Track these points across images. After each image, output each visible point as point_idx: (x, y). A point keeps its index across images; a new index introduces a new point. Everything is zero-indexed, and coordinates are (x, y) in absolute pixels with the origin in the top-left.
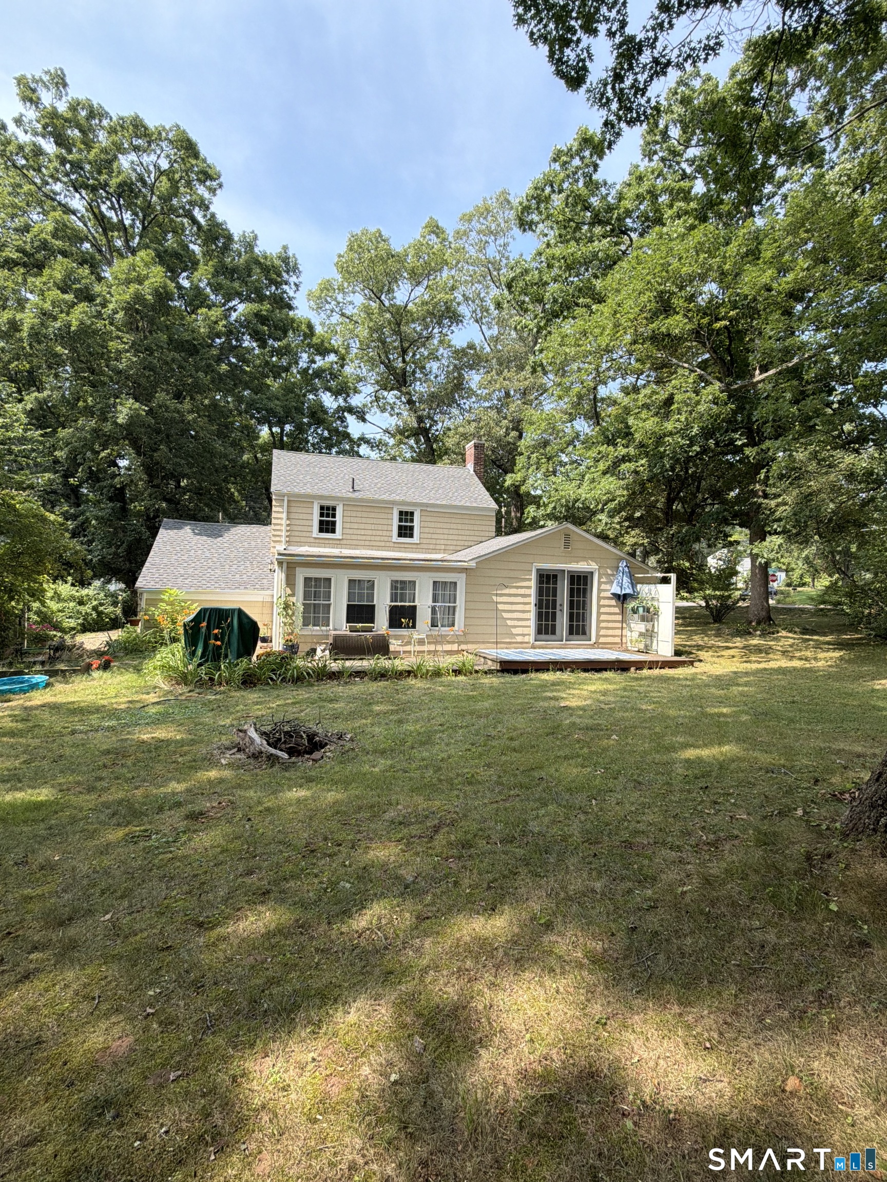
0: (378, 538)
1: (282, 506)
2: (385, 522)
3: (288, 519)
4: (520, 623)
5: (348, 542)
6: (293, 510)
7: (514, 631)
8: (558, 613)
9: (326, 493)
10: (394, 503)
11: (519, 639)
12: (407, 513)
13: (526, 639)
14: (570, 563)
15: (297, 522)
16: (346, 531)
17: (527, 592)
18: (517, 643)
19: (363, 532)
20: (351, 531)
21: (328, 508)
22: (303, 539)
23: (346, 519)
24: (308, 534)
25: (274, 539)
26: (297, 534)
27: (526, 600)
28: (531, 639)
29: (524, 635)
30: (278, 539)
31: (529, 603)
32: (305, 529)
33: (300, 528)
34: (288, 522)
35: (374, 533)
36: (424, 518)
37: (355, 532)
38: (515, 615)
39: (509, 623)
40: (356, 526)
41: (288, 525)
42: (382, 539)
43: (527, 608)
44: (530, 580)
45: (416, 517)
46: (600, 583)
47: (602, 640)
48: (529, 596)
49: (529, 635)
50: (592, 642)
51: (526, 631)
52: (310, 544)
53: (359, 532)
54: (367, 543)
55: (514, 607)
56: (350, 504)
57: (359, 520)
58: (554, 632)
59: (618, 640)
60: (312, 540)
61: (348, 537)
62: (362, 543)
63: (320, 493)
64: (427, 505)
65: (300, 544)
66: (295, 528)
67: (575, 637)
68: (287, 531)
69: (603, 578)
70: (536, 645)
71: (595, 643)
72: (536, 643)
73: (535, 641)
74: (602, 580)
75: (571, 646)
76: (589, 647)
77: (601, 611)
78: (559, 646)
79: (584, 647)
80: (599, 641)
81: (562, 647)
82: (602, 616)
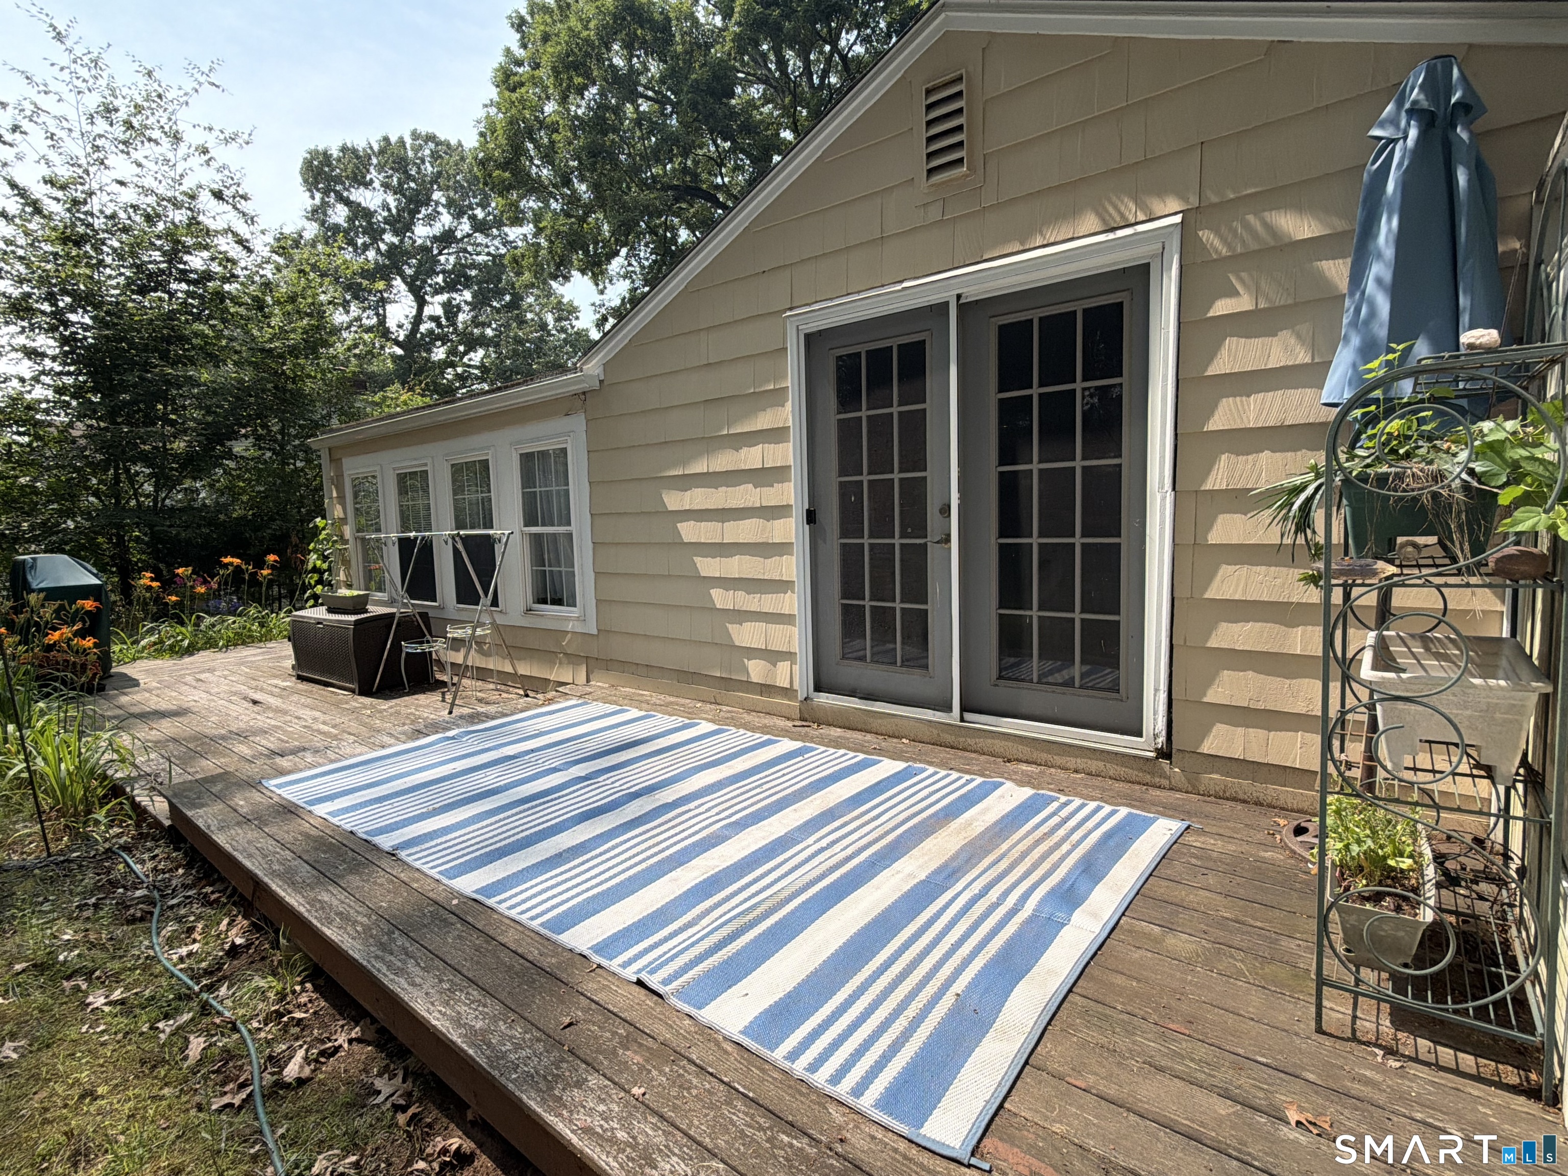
4: (755, 602)
7: (741, 634)
8: (933, 552)
11: (755, 670)
13: (781, 675)
14: (978, 252)
17: (772, 455)
18: (750, 686)
27: (772, 495)
28: (801, 677)
29: (773, 658)
31: (788, 511)
38: (737, 564)
39: (719, 598)
43: (777, 530)
44: (777, 397)
47: (1220, 740)
48: (784, 473)
49: (791, 658)
50: (1143, 744)
51: (778, 637)
58: (916, 651)
69: (1234, 293)
70: (821, 707)
71: (1165, 753)
72: (824, 699)
73: (818, 688)
74: (1222, 307)
75: (999, 745)
76: (1122, 771)
77: (1215, 537)
78: (926, 733)
79: (1080, 763)
80: (1207, 747)
81: (949, 738)
82: (1226, 570)
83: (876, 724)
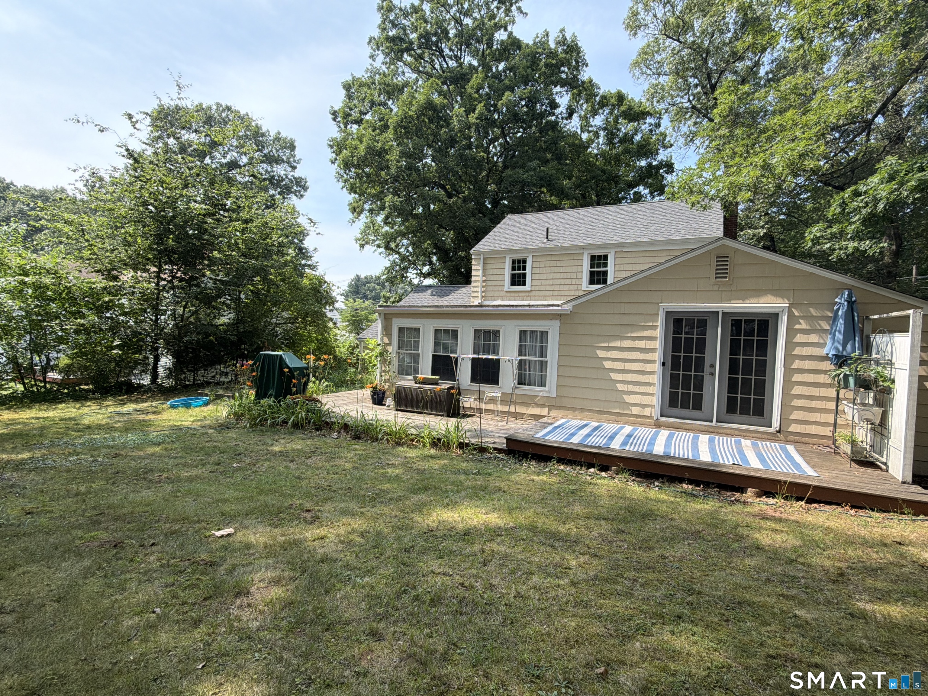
0: (566, 288)
1: (479, 264)
2: (575, 269)
3: (484, 276)
4: (637, 389)
5: (537, 293)
6: (489, 266)
7: (629, 399)
8: (707, 378)
9: (516, 247)
10: (584, 248)
11: (635, 410)
12: (599, 257)
13: (647, 412)
14: (729, 301)
15: (492, 278)
16: (535, 283)
17: (649, 344)
18: (631, 415)
19: (551, 282)
20: (539, 283)
21: (519, 262)
22: (496, 294)
23: (536, 271)
24: (500, 288)
25: (473, 295)
26: (491, 289)
27: (648, 356)
28: (655, 412)
29: (643, 406)
30: (476, 294)
31: (653, 361)
32: (498, 283)
33: (494, 283)
34: (484, 278)
35: (563, 282)
36: (619, 261)
37: (544, 282)
38: (629, 377)
39: (620, 386)
40: (544, 276)
41: (484, 281)
42: (571, 287)
43: (649, 367)
44: (654, 328)
45: (610, 261)
46: (791, 332)
47: (793, 428)
48: (653, 350)
49: (651, 406)
50: (772, 430)
51: (646, 400)
52: (502, 298)
53: (548, 282)
54: (556, 293)
55: (629, 366)
56: (538, 253)
57: (548, 270)
58: (698, 405)
59: (828, 431)
60: (504, 294)
61: (537, 288)
62: (551, 293)
63: (510, 247)
64: (623, 245)
65: (494, 298)
66: (490, 283)
67: (738, 417)
68: (483, 287)
69: (800, 324)
70: (663, 422)
71: (779, 432)
72: (664, 419)
73: (662, 416)
74: (797, 327)
75: (728, 431)
76: (766, 436)
77: (794, 379)
78: (703, 428)
79: (754, 435)
80: (790, 430)
81: (711, 430)
82: (796, 387)
83: (684, 426)
